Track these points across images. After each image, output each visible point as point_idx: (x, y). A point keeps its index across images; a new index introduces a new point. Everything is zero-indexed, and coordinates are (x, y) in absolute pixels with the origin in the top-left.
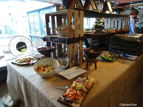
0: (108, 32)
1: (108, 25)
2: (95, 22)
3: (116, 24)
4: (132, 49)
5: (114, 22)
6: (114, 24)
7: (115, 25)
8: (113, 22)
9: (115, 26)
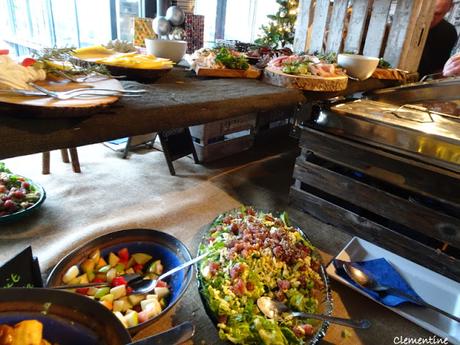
0: (295, 82)
1: (312, 35)
2: (269, 16)
3: (356, 29)
4: (442, 225)
5: (348, 16)
6: (345, 33)
7: (349, 35)
8: (342, 16)
9: (347, 41)
